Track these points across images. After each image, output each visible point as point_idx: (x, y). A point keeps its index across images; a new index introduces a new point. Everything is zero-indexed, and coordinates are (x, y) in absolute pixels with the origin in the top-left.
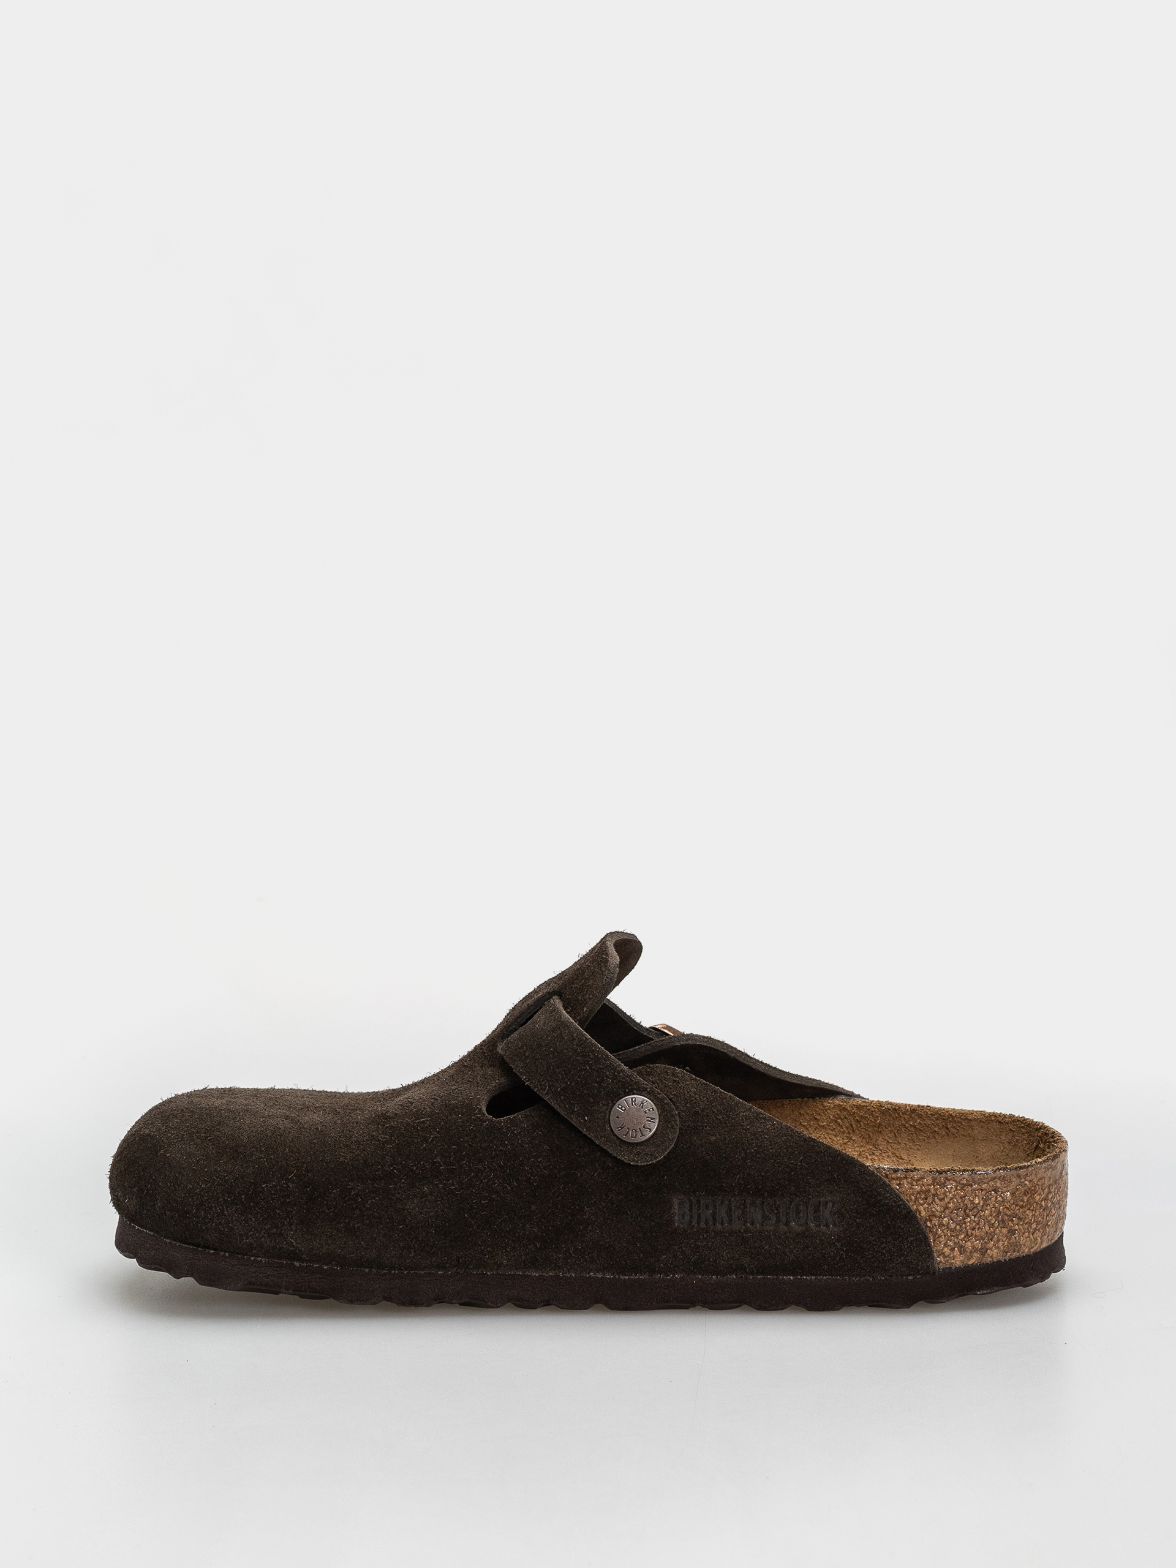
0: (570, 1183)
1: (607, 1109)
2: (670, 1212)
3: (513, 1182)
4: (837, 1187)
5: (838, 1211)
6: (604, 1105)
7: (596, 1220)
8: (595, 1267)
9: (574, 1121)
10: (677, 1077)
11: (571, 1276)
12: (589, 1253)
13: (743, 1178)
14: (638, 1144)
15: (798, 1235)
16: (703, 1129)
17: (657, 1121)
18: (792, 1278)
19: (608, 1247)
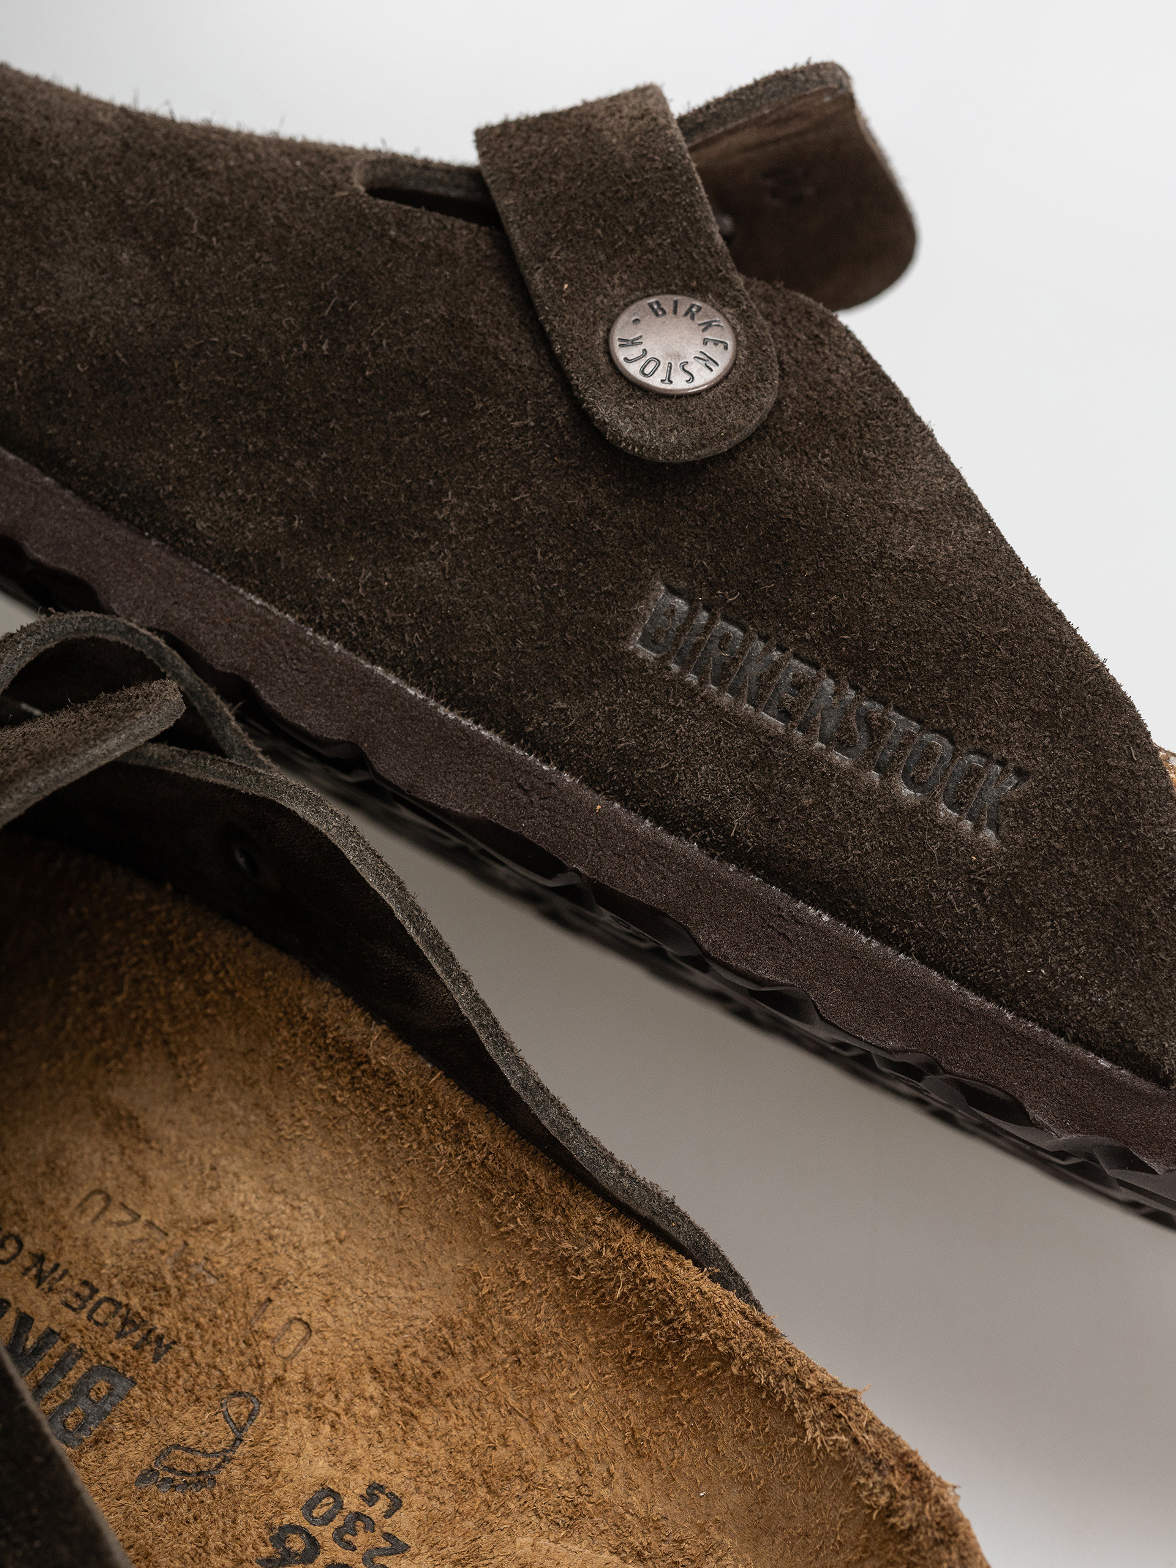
0: (448, 416)
1: (623, 297)
2: (633, 605)
3: (322, 343)
4: (1052, 741)
5: (1020, 801)
6: (622, 283)
7: (456, 536)
8: (394, 647)
9: (537, 280)
10: (828, 334)
11: (331, 647)
12: (399, 606)
13: (844, 610)
14: (648, 392)
15: (893, 811)
16: (816, 457)
17: (717, 371)
18: (826, 918)
19: (448, 617)
